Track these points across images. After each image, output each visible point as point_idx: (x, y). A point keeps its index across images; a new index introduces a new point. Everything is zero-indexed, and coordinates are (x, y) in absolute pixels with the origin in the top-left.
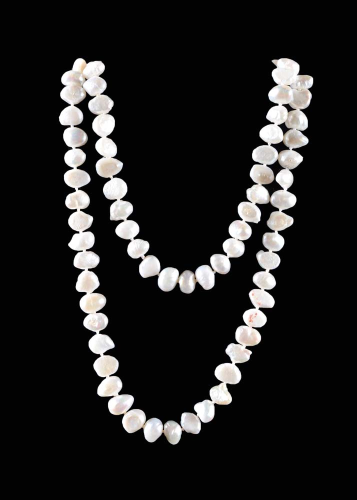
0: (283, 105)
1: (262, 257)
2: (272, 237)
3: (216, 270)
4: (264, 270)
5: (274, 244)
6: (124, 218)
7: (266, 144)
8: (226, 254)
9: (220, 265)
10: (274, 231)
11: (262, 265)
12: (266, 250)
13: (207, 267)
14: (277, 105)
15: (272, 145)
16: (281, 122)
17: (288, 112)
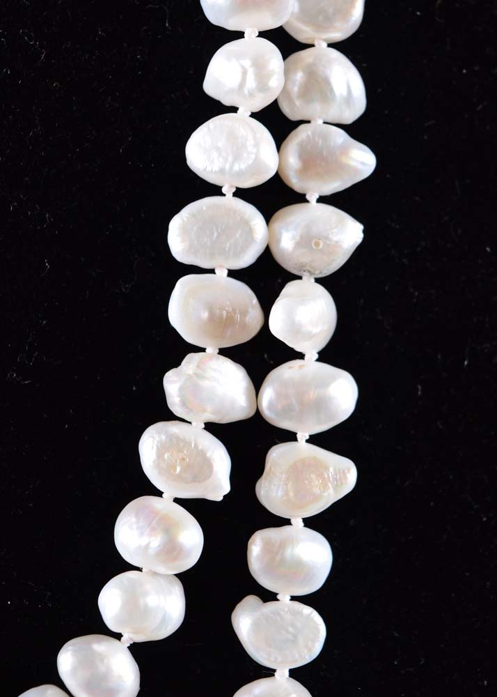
0: (262, 34)
1: (256, 626)
2: (282, 545)
4: (269, 673)
5: (299, 569)
7: (216, 191)
8: (114, 634)
10: (287, 522)
11: (258, 652)
12: (269, 596)
14: (239, 35)
15: (240, 193)
16: (261, 103)
17: (285, 57)
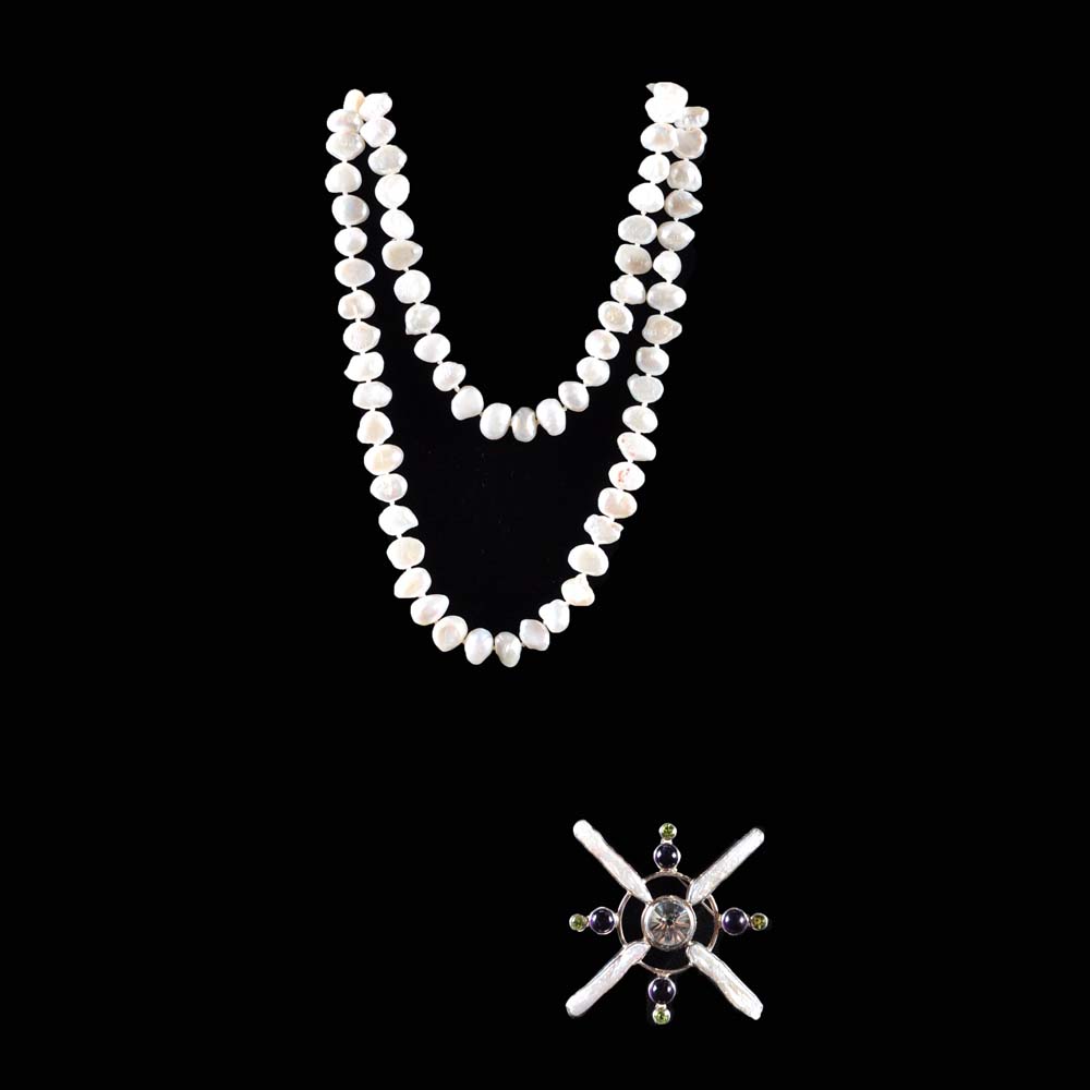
0: (663, 154)
1: (636, 384)
2: (649, 354)
3: (568, 405)
4: (640, 404)
5: (654, 364)
6: (428, 330)
7: (639, 213)
8: (581, 382)
9: (572, 398)
10: (653, 345)
11: (637, 396)
12: (642, 374)
13: (554, 401)
14: (653, 153)
15: (648, 215)
16: (660, 180)
17: (671, 163)
